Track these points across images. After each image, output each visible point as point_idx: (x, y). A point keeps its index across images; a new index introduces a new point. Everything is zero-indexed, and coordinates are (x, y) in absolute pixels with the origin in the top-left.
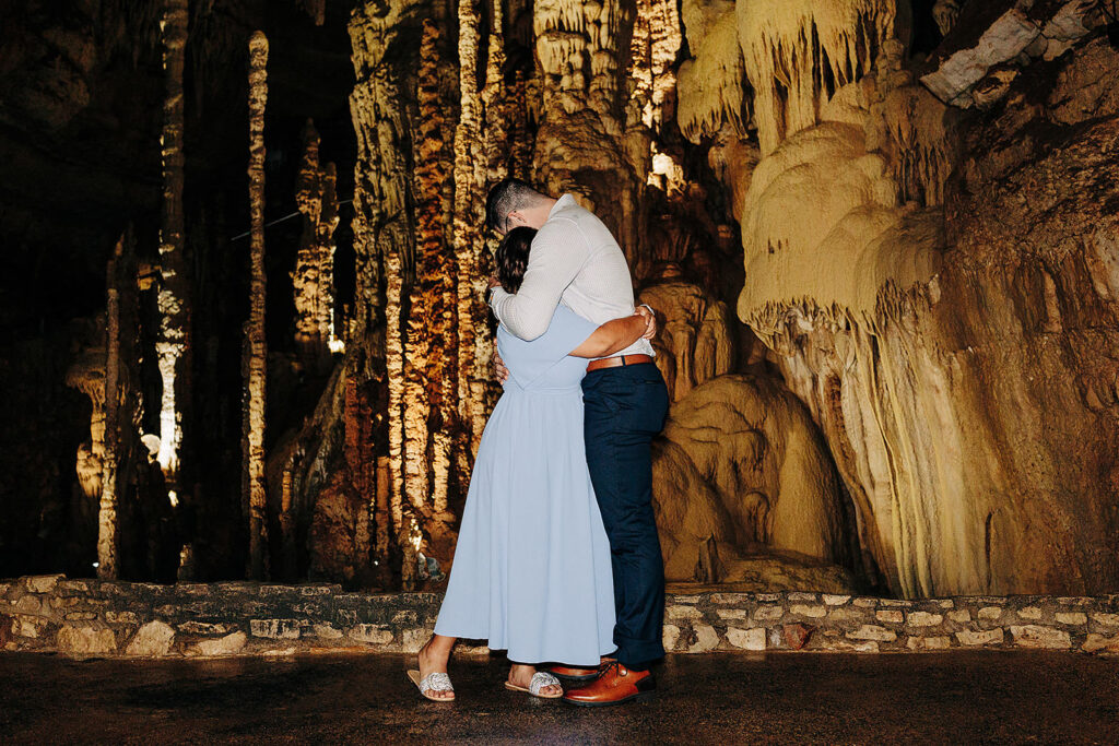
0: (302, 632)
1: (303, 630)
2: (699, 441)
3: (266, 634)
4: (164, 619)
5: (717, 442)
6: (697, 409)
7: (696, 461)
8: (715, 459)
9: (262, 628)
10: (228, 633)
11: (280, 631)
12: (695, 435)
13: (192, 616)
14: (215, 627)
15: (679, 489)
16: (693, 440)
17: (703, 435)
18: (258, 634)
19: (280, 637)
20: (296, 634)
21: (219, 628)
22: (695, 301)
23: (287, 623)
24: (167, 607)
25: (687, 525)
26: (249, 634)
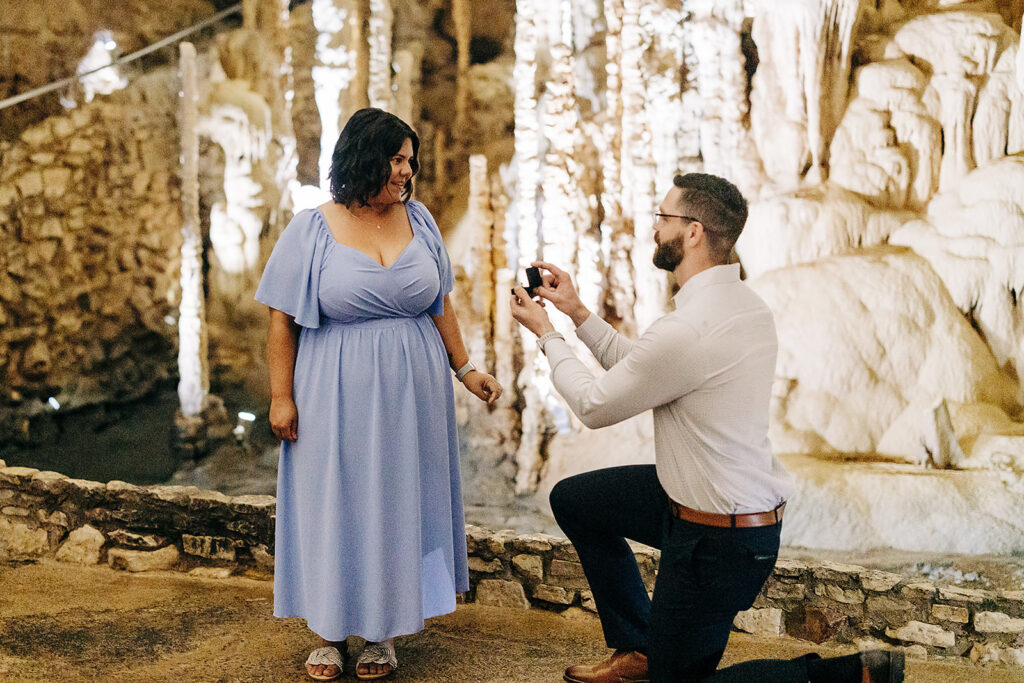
0: (237, 554)
1: (239, 551)
2: (960, 257)
3: (198, 552)
4: (96, 524)
5: (986, 260)
6: (964, 206)
7: (951, 286)
8: (980, 284)
9: (194, 545)
10: (159, 547)
11: (214, 550)
12: (955, 248)
13: (121, 524)
14: (146, 539)
15: (917, 326)
16: (950, 254)
17: (964, 248)
18: (191, 551)
19: (214, 557)
20: (230, 556)
21: (149, 540)
22: (980, 43)
23: (220, 541)
24: (98, 510)
25: (923, 379)
26: (181, 549)
